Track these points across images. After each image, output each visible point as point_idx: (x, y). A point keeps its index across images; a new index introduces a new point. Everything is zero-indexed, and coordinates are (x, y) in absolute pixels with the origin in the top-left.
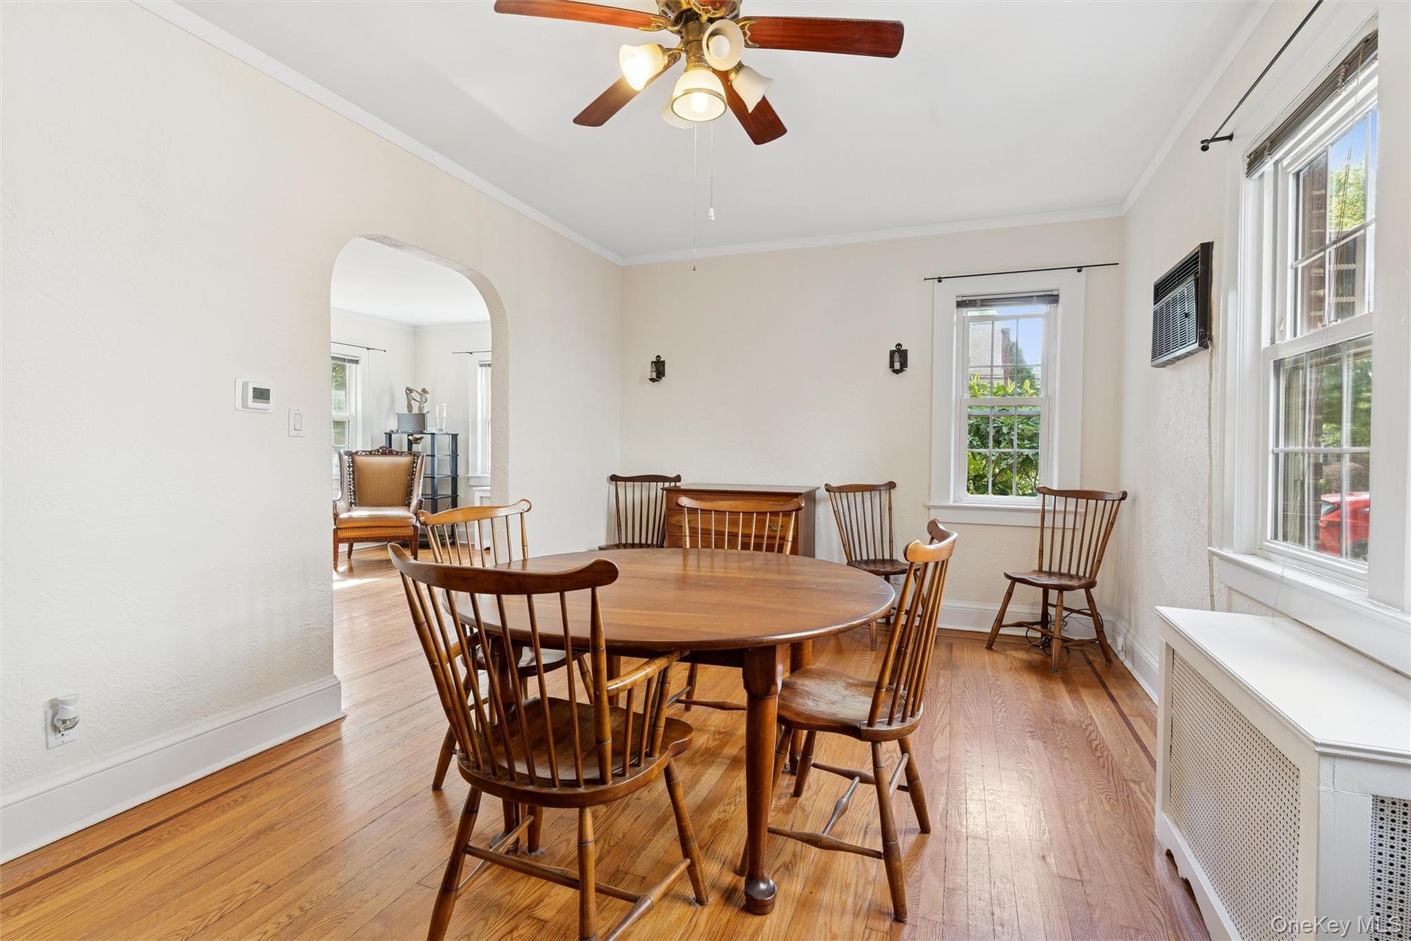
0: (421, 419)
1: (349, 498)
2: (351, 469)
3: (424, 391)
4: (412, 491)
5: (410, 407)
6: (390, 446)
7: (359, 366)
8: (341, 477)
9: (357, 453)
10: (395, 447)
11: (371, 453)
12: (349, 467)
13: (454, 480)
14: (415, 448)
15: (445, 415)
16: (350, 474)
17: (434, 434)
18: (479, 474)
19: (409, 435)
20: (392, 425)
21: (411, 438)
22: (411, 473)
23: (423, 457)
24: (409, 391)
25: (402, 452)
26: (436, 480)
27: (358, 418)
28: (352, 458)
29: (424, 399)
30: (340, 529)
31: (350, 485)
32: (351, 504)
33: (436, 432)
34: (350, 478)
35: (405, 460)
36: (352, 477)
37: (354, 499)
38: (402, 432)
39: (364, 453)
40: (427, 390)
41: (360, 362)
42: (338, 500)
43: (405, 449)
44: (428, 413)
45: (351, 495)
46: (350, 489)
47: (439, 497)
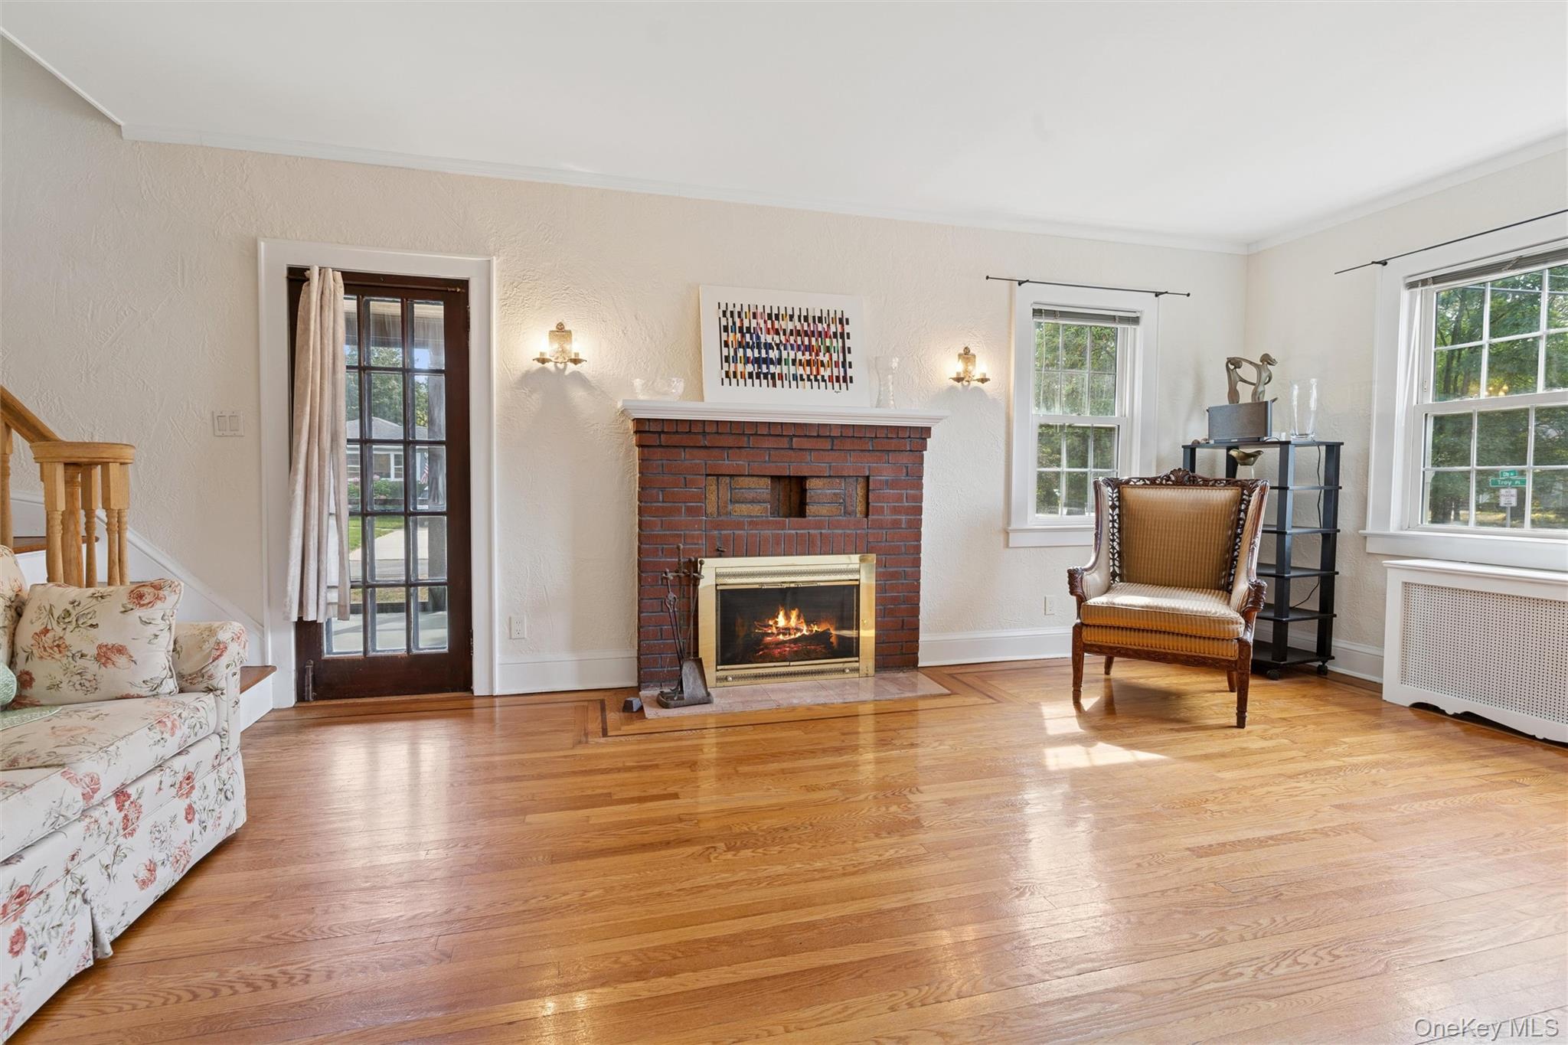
0: (1260, 411)
1: (1106, 565)
2: (1117, 511)
3: (1267, 360)
4: (1234, 559)
5: (1233, 394)
6: (1193, 469)
7: (1139, 328)
8: (1097, 526)
9: (1127, 482)
10: (1201, 471)
11: (1153, 482)
12: (1113, 507)
13: (1329, 540)
14: (1244, 473)
15: (1313, 405)
16: (1113, 521)
17: (1288, 443)
18: (1393, 529)
19: (1229, 449)
20: (1198, 431)
21: (1233, 453)
22: (1235, 523)
23: (1263, 489)
24: (1234, 363)
25: (1216, 481)
26: (1288, 538)
27: (1135, 422)
28: (1119, 492)
29: (1264, 375)
30: (1087, 626)
31: (1113, 541)
32: (1114, 575)
33: (1293, 439)
34: (1113, 527)
35: (1222, 496)
36: (1116, 525)
37: (1119, 567)
38: (1215, 447)
39: (1141, 482)
40: (1273, 356)
41: (1143, 321)
42: (1086, 570)
43: (1221, 473)
44: (1274, 401)
45: (1114, 560)
46: (1113, 548)
47: (1293, 573)
